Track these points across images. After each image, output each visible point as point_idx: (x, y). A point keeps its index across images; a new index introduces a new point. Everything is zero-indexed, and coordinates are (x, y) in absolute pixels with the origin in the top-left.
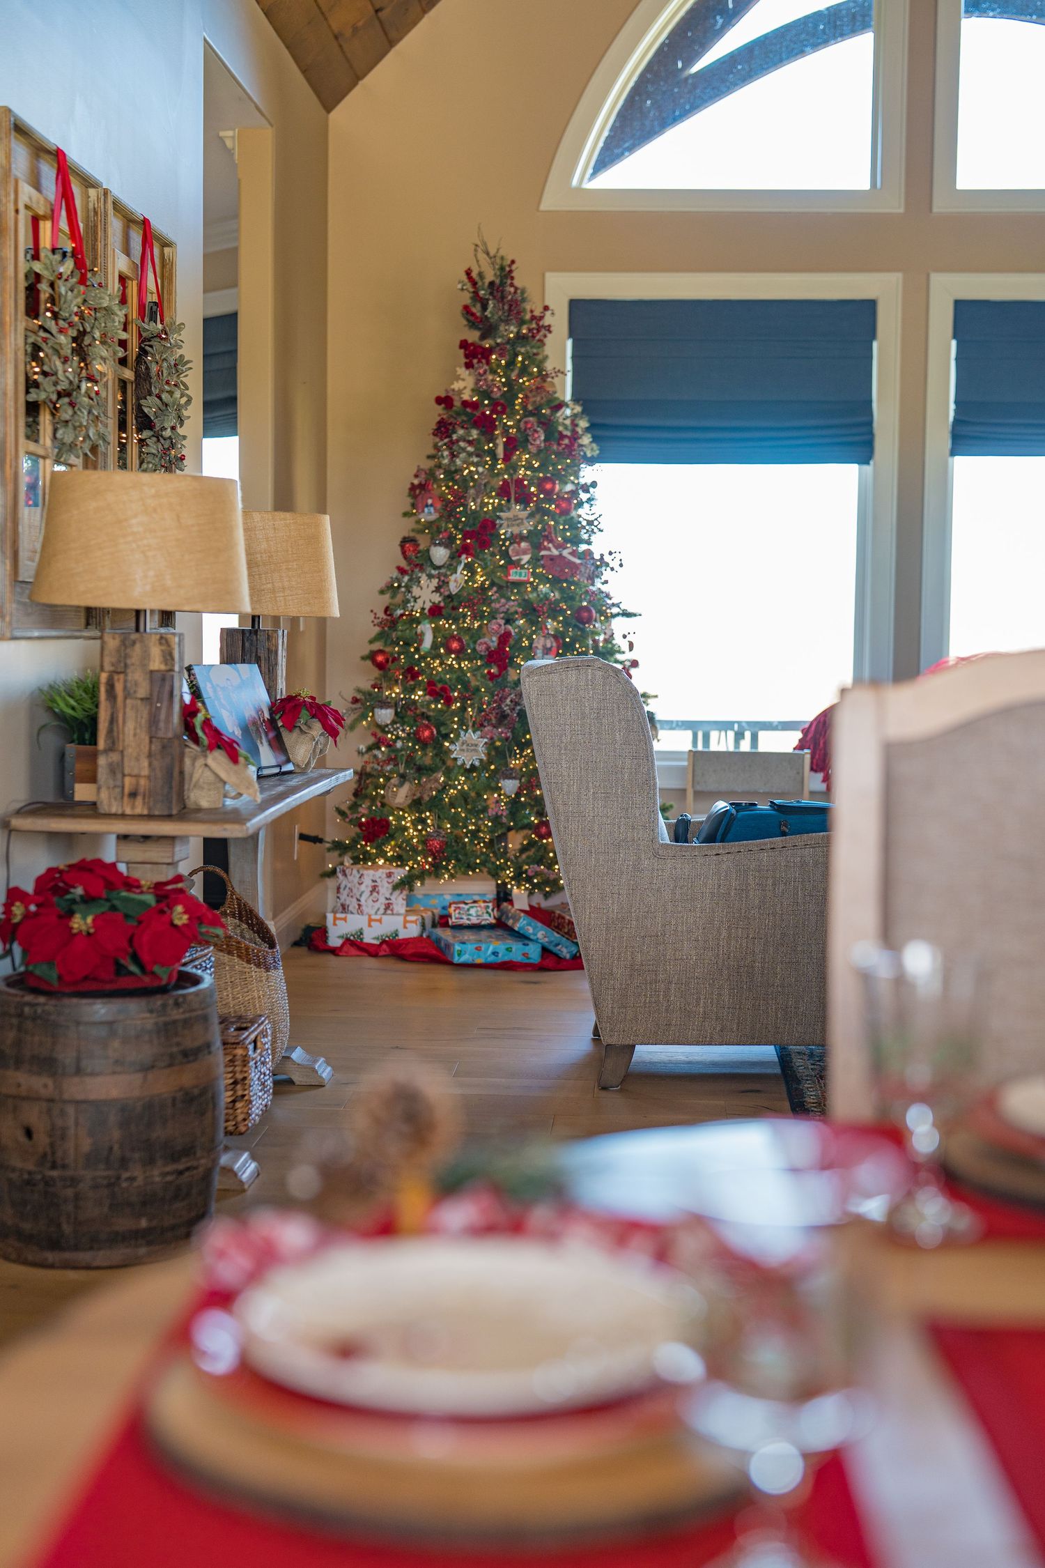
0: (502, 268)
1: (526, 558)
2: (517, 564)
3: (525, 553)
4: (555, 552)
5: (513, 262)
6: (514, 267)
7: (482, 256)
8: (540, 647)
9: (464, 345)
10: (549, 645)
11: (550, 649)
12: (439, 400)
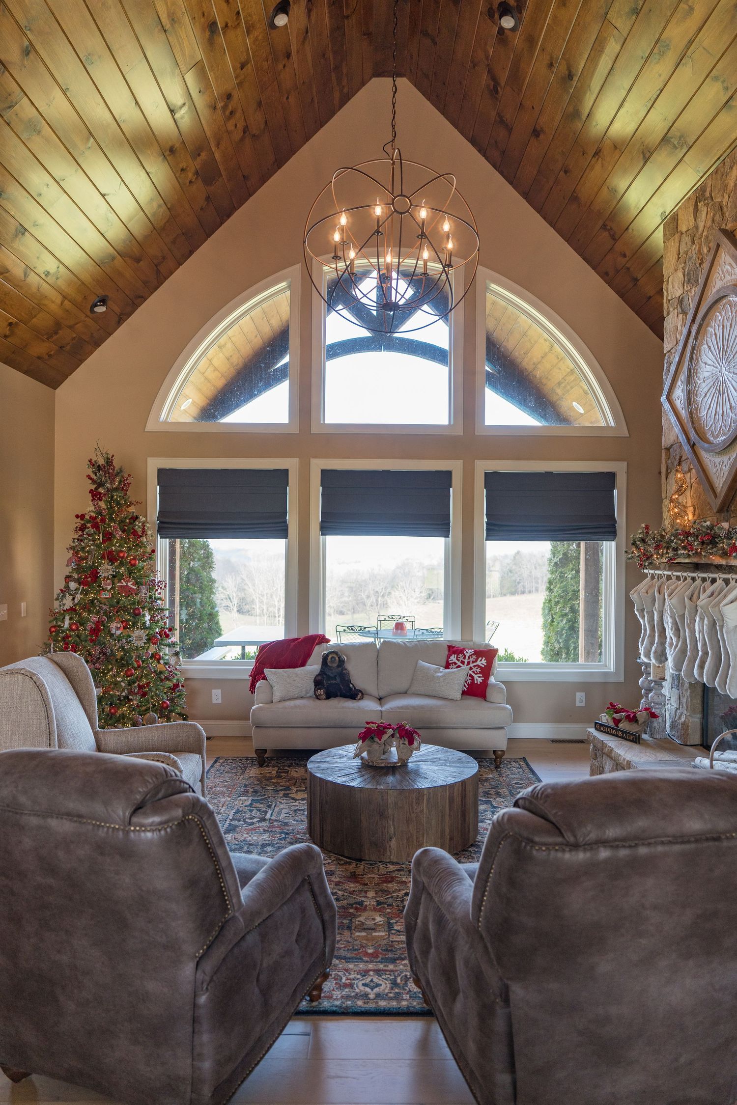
0: (108, 458)
1: (109, 587)
2: (104, 590)
3: (109, 585)
4: (125, 584)
5: (113, 456)
6: (114, 458)
7: (98, 453)
8: (114, 627)
9: (91, 491)
10: (119, 626)
11: (120, 628)
12: (77, 516)
